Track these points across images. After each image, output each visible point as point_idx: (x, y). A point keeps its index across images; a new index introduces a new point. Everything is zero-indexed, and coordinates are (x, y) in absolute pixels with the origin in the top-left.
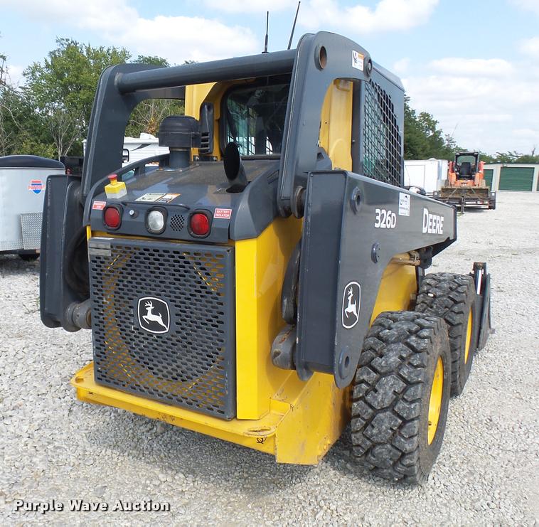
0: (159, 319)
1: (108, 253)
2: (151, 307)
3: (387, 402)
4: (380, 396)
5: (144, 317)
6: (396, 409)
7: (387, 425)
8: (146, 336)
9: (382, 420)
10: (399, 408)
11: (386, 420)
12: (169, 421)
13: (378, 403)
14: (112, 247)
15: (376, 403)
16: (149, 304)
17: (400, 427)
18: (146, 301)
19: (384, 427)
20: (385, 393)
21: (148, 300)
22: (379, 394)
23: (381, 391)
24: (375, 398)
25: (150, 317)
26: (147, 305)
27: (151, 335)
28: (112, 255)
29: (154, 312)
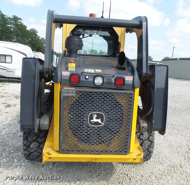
0: (99, 121)
1: (74, 95)
2: (96, 116)
3: (147, 137)
4: (145, 136)
5: (91, 121)
6: (150, 139)
7: (147, 144)
8: (91, 128)
9: (146, 143)
10: (150, 138)
11: (147, 143)
12: (94, 161)
13: (144, 138)
14: (76, 92)
15: (143, 138)
16: (95, 115)
17: (151, 144)
18: (93, 114)
19: (146, 145)
20: (146, 135)
21: (95, 113)
22: (144, 135)
23: (145, 134)
24: (143, 137)
25: (95, 120)
26: (93, 115)
27: (94, 127)
28: (76, 95)
29: (96, 118)
